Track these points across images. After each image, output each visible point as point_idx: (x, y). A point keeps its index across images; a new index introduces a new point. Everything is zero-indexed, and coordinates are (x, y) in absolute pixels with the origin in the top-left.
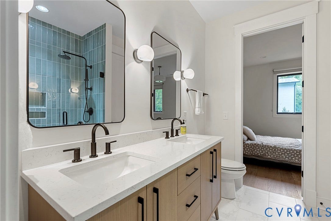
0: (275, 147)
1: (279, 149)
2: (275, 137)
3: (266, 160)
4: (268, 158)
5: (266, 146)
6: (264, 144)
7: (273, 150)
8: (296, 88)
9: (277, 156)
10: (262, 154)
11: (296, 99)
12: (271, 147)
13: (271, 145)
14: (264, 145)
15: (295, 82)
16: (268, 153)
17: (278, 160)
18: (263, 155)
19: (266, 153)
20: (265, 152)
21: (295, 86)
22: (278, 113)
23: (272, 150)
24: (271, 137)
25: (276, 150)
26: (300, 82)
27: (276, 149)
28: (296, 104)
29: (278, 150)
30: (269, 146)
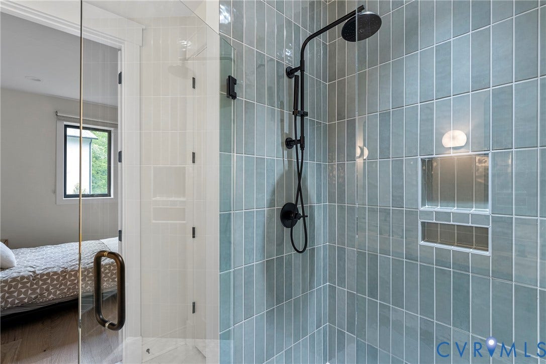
0: (65, 272)
1: (73, 273)
2: (63, 245)
3: (45, 305)
4: (50, 300)
5: (42, 275)
6: (38, 272)
7: (61, 278)
8: (91, 148)
9: (69, 289)
10: (33, 296)
11: (93, 166)
12: (55, 273)
13: (55, 270)
14: (38, 275)
15: (91, 139)
16: (47, 290)
17: (72, 296)
18: (36, 297)
19: (45, 291)
20: (42, 289)
21: (90, 144)
22: (66, 196)
23: (58, 279)
24: (53, 247)
25: (67, 277)
26: (97, 139)
27: (66, 275)
28: (93, 174)
29: (71, 276)
30: (51, 274)
